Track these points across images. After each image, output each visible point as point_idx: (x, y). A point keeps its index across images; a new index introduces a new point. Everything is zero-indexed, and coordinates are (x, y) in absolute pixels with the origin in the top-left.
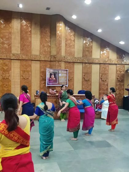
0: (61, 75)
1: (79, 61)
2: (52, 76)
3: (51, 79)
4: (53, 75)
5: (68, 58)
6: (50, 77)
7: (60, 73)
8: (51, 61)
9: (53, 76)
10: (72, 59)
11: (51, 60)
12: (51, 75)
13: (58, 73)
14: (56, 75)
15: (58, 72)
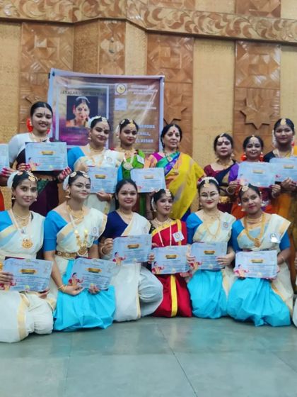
0: (129, 103)
1: (216, 32)
2: (76, 112)
3: (71, 124)
4: (84, 106)
5: (160, 16)
6: (70, 115)
7: (120, 96)
8: (75, 25)
9: (83, 110)
10: (182, 19)
11: (74, 17)
12: (72, 102)
13: (112, 97)
14: (100, 104)
15: (112, 90)
